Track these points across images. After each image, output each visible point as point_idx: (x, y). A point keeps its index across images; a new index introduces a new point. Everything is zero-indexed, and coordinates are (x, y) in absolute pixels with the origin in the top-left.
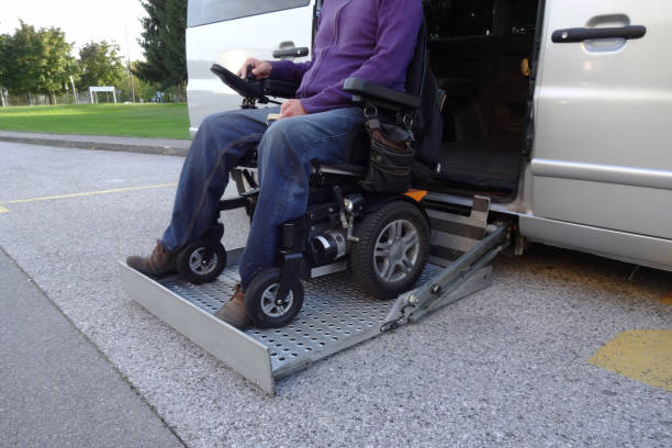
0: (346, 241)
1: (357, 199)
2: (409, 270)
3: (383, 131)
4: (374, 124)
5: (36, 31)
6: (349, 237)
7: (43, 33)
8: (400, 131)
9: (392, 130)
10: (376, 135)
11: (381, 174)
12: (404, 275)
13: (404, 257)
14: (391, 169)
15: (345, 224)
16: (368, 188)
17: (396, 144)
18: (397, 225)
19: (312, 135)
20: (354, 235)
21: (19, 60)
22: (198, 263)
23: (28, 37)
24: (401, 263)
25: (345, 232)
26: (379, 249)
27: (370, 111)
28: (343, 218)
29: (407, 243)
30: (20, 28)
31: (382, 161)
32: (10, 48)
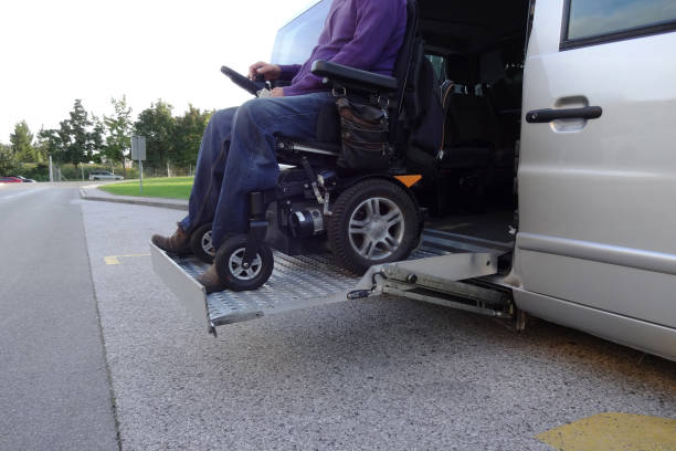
0: (323, 216)
1: (330, 175)
2: (395, 248)
3: (353, 109)
4: (342, 102)
5: (201, 112)
6: (326, 211)
7: (206, 115)
8: (375, 111)
9: (364, 108)
10: (346, 113)
11: (352, 149)
12: (390, 253)
13: (387, 235)
14: (362, 145)
15: (320, 199)
16: (342, 165)
17: (367, 121)
18: (373, 202)
19: (276, 112)
20: (330, 210)
21: (185, 138)
22: (210, 245)
23: (194, 118)
24: (383, 240)
25: (321, 206)
26: (353, 227)
27: (339, 91)
28: (317, 193)
29: (390, 220)
30: (189, 111)
31: (351, 137)
32: (178, 128)
